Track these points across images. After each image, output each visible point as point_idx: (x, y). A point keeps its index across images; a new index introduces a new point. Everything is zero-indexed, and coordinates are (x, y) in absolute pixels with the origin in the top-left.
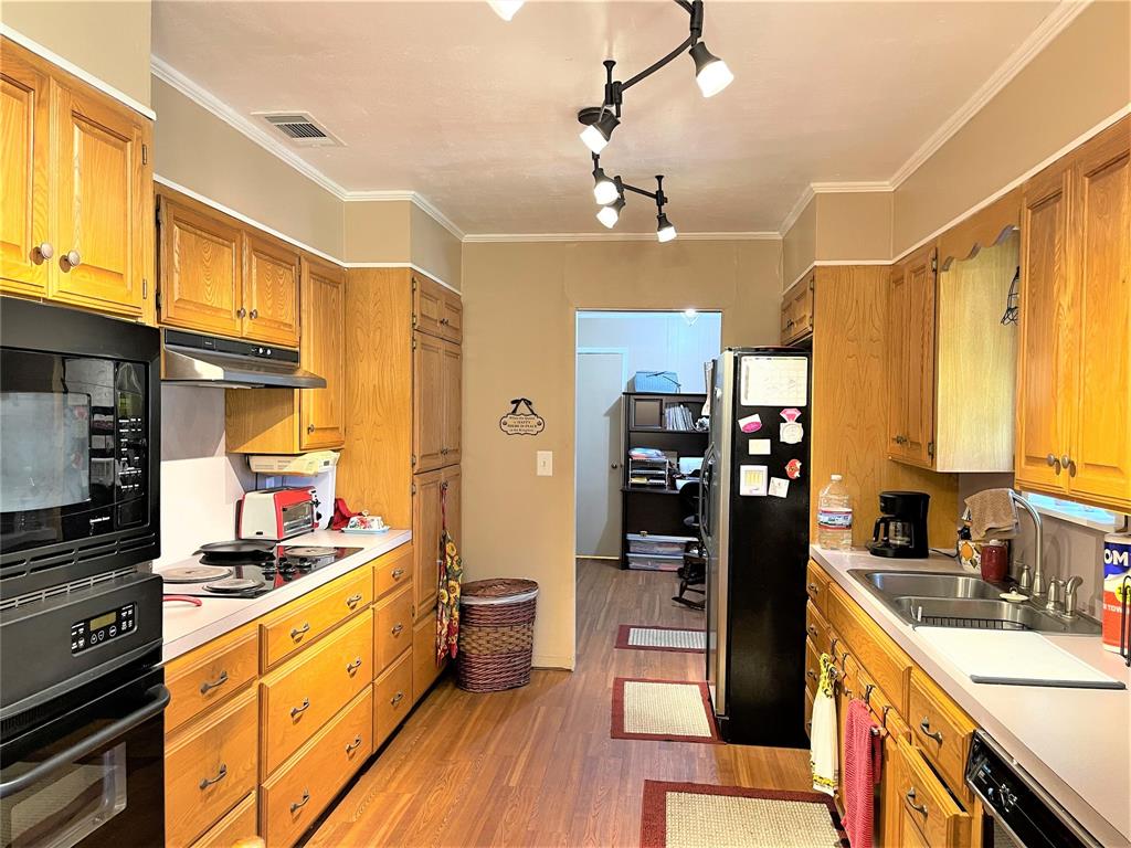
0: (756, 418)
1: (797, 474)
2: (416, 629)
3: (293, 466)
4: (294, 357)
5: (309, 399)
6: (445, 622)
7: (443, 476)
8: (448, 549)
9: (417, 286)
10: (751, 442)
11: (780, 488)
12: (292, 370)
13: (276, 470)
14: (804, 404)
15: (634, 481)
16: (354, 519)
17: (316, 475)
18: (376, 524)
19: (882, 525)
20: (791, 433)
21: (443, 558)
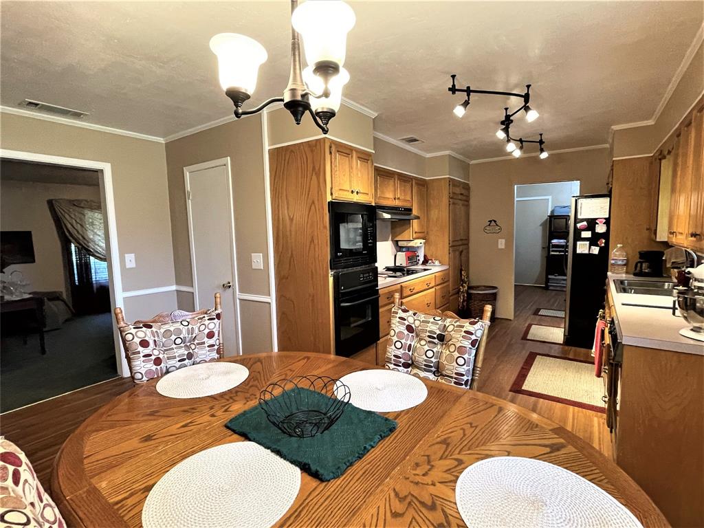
0: (585, 223)
1: (603, 245)
2: (451, 298)
3: (411, 244)
4: (410, 210)
5: (415, 223)
6: (462, 298)
7: (461, 248)
8: (463, 272)
9: (451, 183)
10: (582, 232)
11: (595, 250)
12: (410, 214)
13: (405, 245)
14: (607, 216)
15: (553, 253)
16: (430, 261)
17: (418, 247)
18: (437, 263)
19: (639, 265)
20: (600, 229)
21: (461, 276)
